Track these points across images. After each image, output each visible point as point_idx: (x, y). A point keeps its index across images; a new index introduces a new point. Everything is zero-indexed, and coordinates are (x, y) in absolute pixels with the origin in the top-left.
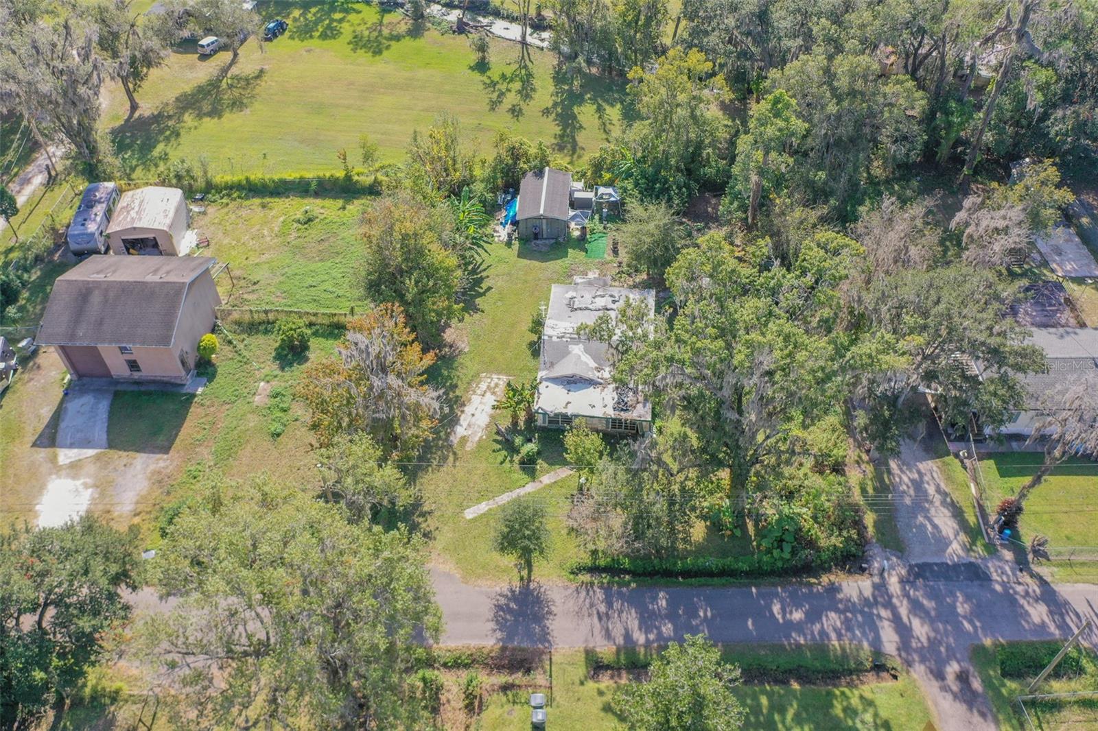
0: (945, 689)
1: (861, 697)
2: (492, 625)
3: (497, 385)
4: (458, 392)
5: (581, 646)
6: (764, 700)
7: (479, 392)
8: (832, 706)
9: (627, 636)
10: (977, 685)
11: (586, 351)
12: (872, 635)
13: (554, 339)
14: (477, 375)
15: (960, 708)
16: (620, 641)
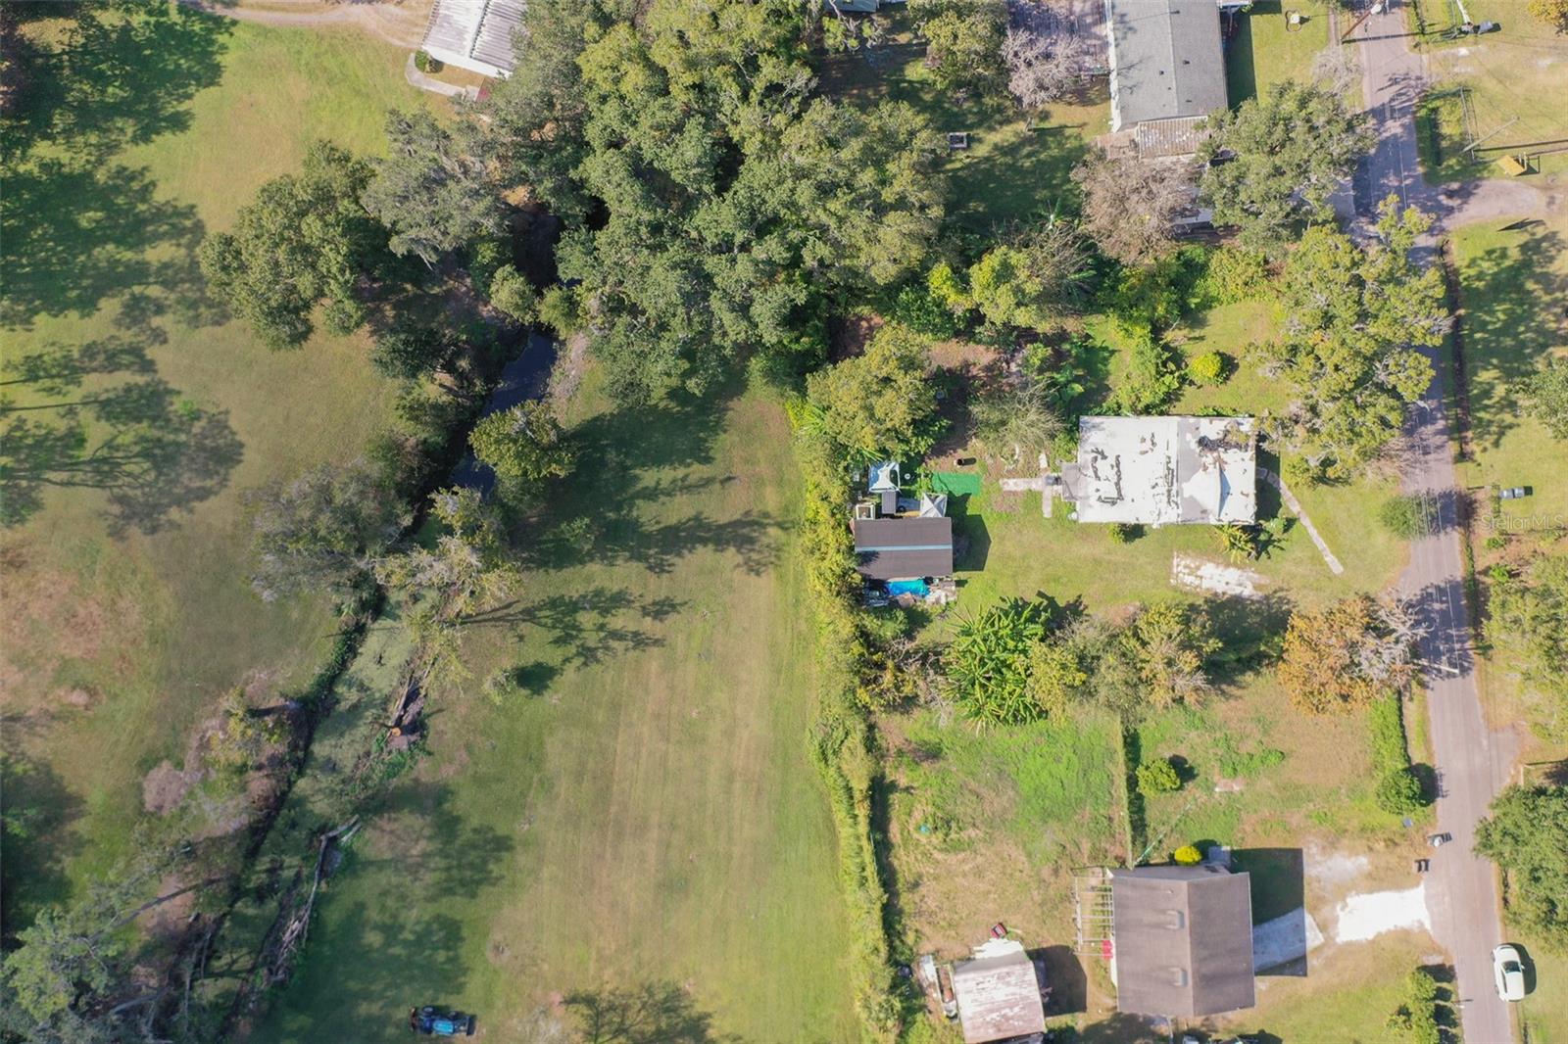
0: (1460, 209)
1: (1468, 267)
2: (1442, 535)
3: (1186, 567)
4: (1200, 602)
5: (1451, 468)
6: (1478, 336)
7: (1197, 582)
8: (1477, 289)
9: (1441, 432)
10: (1455, 186)
11: (1188, 479)
12: (1423, 254)
13: (1180, 511)
14: (1175, 589)
15: (1473, 200)
16: (1445, 437)
